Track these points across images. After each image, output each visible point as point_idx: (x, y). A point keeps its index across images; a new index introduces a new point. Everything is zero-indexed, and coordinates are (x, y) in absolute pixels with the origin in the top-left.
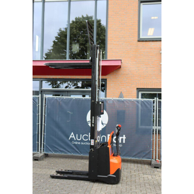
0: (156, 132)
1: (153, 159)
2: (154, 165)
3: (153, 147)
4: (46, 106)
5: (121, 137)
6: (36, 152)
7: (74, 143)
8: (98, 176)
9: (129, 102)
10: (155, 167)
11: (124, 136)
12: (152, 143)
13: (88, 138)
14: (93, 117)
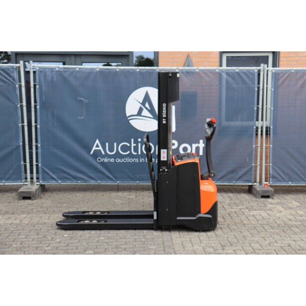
0: (262, 131)
1: (256, 182)
2: (261, 192)
3: (256, 159)
4: (37, 87)
5: (195, 144)
6: (22, 183)
7: (102, 160)
8: (178, 218)
9: (210, 74)
10: (263, 197)
11: (201, 141)
12: (254, 153)
13: (129, 148)
14: (164, 105)
